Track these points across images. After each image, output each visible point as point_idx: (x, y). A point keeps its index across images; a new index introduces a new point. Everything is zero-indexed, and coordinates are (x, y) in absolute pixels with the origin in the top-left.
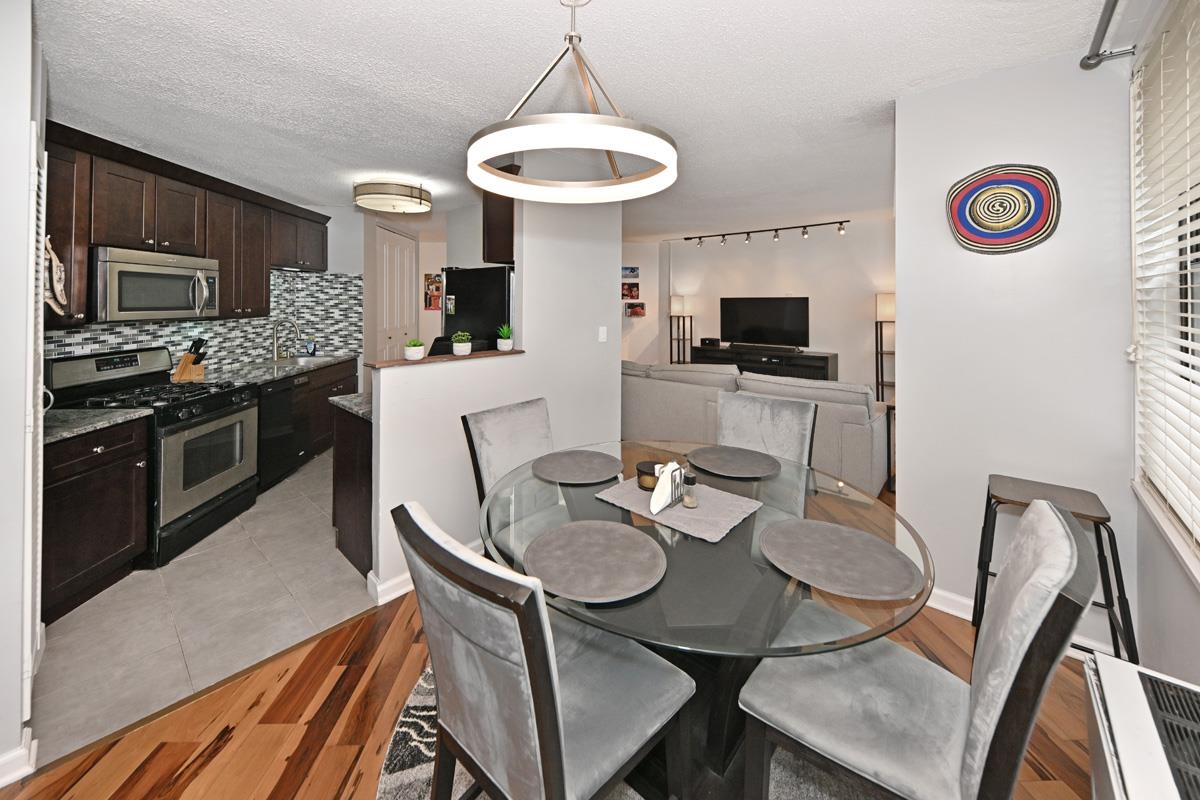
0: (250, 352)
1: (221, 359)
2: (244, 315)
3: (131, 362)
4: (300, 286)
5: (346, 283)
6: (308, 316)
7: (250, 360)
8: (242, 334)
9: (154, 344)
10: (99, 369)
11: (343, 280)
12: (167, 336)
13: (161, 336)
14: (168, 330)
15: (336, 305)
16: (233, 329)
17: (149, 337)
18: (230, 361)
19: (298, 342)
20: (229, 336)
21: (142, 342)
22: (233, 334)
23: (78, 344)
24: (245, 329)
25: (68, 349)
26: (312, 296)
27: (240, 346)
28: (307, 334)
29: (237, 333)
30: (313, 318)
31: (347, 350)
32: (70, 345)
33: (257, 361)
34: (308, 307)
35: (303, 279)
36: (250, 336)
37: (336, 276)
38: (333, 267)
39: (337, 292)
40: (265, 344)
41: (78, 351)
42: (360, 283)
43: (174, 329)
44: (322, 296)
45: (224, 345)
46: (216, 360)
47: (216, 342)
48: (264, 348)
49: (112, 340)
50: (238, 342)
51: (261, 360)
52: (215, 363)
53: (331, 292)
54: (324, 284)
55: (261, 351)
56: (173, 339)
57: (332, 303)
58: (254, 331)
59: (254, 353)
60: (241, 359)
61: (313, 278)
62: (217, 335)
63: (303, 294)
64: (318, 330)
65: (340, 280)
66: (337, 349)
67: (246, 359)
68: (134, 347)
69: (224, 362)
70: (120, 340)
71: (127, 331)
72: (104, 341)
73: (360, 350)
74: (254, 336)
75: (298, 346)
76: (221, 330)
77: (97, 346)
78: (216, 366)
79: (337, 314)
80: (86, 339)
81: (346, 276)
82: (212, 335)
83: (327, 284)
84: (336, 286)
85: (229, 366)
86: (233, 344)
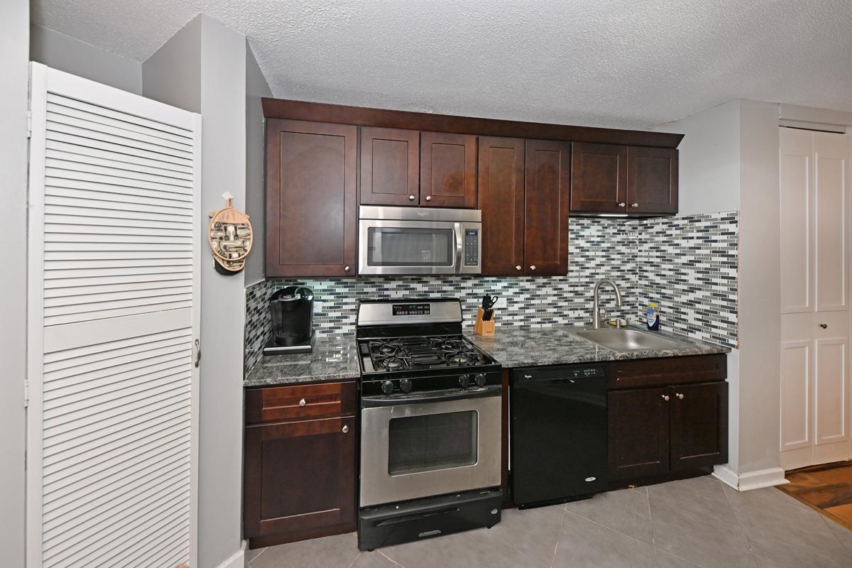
0: (565, 313)
1: (528, 318)
2: (526, 272)
3: (424, 310)
4: (644, 236)
5: (707, 229)
6: (651, 276)
7: (566, 322)
8: (556, 292)
9: (457, 295)
10: (394, 313)
11: (702, 224)
12: (469, 288)
13: (464, 288)
14: (469, 283)
15: (691, 263)
16: (544, 285)
17: (452, 288)
18: (539, 320)
19: (640, 308)
20: (538, 293)
21: (445, 291)
22: (543, 291)
23: (393, 289)
24: (560, 286)
25: (386, 293)
26: (657, 249)
27: (554, 305)
28: (651, 299)
29: (549, 290)
30: (658, 280)
31: (708, 336)
32: (387, 289)
33: (576, 324)
34: (652, 264)
35: (646, 227)
36: (565, 295)
37: (691, 219)
38: (685, 208)
39: (692, 243)
40: (587, 306)
41: (394, 295)
42: (732, 228)
43: (476, 282)
44: (671, 250)
45: (532, 302)
46: (522, 317)
47: (522, 297)
48: (586, 310)
49: (420, 288)
50: (550, 300)
51: (582, 324)
52: (521, 320)
53: (684, 243)
54: (674, 232)
55: (582, 313)
56: (475, 291)
57: (685, 259)
58: (572, 289)
59: (572, 314)
60: (554, 319)
61: (659, 225)
62: (523, 291)
63: (646, 247)
64: (664, 296)
65: (697, 224)
66: (692, 329)
67: (561, 321)
68: (438, 295)
69: (532, 320)
70: (426, 289)
71: (434, 282)
72: (413, 289)
74: (572, 295)
75: (640, 313)
76: (528, 285)
77: (407, 292)
78: (522, 323)
79: (692, 276)
80: (399, 285)
81: (707, 218)
82: (517, 290)
83: (678, 232)
84: (690, 235)
85: (539, 326)
86: (544, 301)
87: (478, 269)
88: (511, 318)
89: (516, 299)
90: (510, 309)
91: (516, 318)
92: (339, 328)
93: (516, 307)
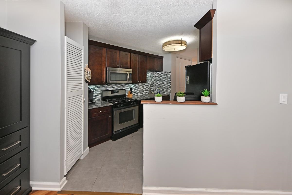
0: (144, 91)
1: (138, 93)
2: (140, 83)
3: (118, 92)
4: (157, 75)
5: (167, 74)
6: (159, 83)
7: (145, 93)
8: (143, 87)
9: (124, 89)
10: (111, 93)
11: (167, 73)
12: (126, 87)
13: (125, 87)
14: (126, 86)
15: (165, 80)
16: (141, 86)
17: (123, 87)
18: (140, 93)
19: (157, 90)
20: (140, 87)
23: (109, 88)
24: (144, 86)
25: (108, 89)
26: (159, 78)
27: (142, 90)
28: (159, 88)
29: (141, 87)
30: (160, 84)
31: (167, 93)
32: (108, 88)
33: (146, 94)
34: (159, 81)
35: (158, 74)
36: (145, 88)
37: (165, 72)
38: (164, 70)
39: (165, 77)
40: (148, 90)
41: (110, 89)
42: (170, 74)
43: (128, 85)
44: (162, 78)
45: (139, 89)
47: (137, 89)
48: (148, 91)
49: (116, 87)
50: (142, 89)
51: (147, 94)
53: (164, 77)
54: (162, 75)
55: (147, 91)
56: (128, 87)
57: (164, 80)
58: (146, 86)
59: (146, 92)
60: (143, 93)
61: (160, 73)
62: (137, 87)
63: (158, 77)
64: (161, 87)
65: (166, 73)
66: (165, 92)
67: (144, 93)
68: (120, 89)
69: (139, 93)
70: (117, 87)
71: (118, 85)
72: (114, 87)
73: (170, 93)
74: (146, 88)
75: (157, 91)
76: (138, 86)
77: (113, 88)
78: (137, 94)
79: (165, 83)
80: (111, 87)
81: (167, 72)
82: (136, 87)
83: (163, 75)
84: (165, 75)
85: (140, 95)
86: (141, 89)
87: (132, 82)
88: (134, 93)
89: (135, 89)
90: (134, 91)
91: (136, 93)
92: (96, 98)
93: (135, 91)
